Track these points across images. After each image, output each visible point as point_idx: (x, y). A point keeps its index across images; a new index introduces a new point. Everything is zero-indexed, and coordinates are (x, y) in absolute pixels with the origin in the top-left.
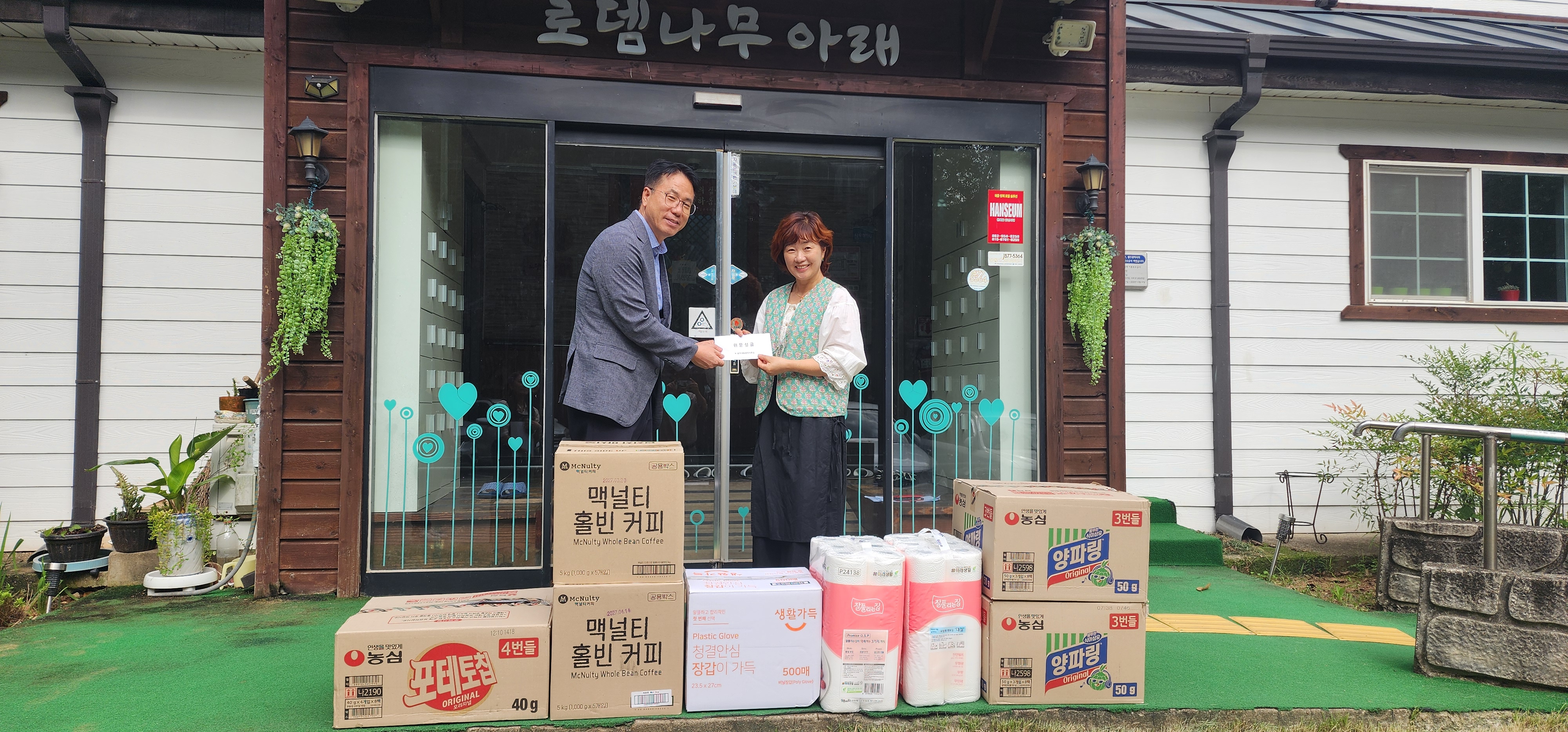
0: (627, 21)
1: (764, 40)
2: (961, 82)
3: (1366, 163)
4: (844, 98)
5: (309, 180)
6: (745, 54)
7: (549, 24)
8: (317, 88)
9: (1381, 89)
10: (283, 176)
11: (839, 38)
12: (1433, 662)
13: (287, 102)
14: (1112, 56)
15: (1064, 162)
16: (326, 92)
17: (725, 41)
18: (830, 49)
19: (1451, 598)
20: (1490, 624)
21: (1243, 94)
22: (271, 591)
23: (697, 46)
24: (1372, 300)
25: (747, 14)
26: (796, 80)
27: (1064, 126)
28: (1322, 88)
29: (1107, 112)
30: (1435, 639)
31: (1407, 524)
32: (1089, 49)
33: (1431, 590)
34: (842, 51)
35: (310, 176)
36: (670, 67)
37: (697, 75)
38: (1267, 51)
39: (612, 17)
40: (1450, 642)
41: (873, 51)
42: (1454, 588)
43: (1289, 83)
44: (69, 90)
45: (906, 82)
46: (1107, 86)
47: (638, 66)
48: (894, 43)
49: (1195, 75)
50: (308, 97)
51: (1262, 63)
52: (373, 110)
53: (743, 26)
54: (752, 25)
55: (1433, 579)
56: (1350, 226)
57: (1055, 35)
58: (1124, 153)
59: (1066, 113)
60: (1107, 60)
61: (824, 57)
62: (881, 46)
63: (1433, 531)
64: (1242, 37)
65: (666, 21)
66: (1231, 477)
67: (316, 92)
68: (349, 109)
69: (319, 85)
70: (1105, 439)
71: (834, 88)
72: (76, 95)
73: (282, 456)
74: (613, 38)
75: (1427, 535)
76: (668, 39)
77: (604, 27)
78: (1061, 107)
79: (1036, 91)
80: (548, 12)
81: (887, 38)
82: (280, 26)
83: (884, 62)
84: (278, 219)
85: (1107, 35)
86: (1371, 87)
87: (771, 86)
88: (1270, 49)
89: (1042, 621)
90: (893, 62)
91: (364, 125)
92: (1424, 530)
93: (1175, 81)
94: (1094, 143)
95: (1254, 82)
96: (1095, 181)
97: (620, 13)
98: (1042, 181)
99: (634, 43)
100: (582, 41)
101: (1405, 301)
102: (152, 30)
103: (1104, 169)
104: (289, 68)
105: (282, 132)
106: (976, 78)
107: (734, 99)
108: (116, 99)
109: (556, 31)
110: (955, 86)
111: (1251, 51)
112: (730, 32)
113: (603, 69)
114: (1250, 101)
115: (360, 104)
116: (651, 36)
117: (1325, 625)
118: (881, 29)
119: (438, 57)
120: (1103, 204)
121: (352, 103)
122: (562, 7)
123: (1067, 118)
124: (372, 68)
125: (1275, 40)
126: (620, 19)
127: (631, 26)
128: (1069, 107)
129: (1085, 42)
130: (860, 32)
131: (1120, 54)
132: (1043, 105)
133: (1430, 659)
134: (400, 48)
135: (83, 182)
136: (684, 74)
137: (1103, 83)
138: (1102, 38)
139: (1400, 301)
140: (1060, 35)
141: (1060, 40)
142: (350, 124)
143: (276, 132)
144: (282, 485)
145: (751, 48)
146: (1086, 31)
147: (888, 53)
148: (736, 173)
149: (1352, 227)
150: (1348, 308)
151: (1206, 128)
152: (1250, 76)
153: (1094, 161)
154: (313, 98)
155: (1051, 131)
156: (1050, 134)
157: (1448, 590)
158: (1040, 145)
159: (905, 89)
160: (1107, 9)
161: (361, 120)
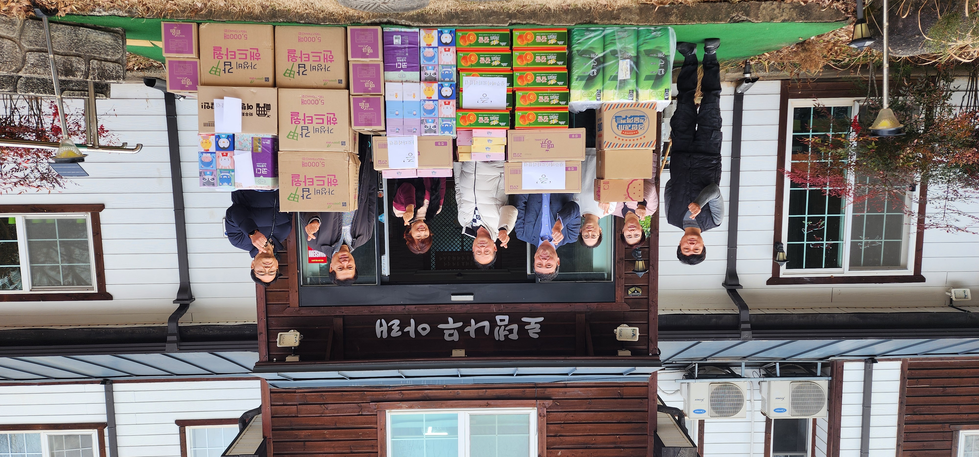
0: (504, 330)
1: (441, 326)
2: (344, 314)
3: (96, 291)
6: (450, 320)
7: (539, 326)
10: (650, 251)
11: (406, 330)
12: (118, 35)
13: (649, 284)
14: (265, 334)
15: (288, 278)
16: (633, 289)
17: (460, 324)
18: (409, 325)
20: (93, 55)
21: (177, 322)
23: (473, 321)
24: (86, 215)
25: (450, 337)
26: (426, 309)
27: (289, 296)
29: (266, 304)
30: (119, 46)
31: (100, 97)
32: (279, 334)
34: (404, 324)
35: (640, 252)
36: (485, 311)
37: (472, 308)
39: (511, 331)
40: (111, 45)
41: (389, 325)
43: (152, 329)
44: (740, 287)
45: (372, 312)
46: (267, 317)
47: (499, 310)
48: (378, 329)
49: (206, 330)
50: (640, 287)
51: (169, 338)
52: (614, 283)
53: (451, 332)
54: (447, 333)
57: (298, 339)
59: (289, 302)
60: (268, 330)
61: (412, 321)
62: (385, 328)
63: (85, 93)
64: (182, 350)
65: (487, 331)
66: (167, 116)
67: (637, 289)
68: (624, 283)
69: (636, 292)
71: (407, 306)
72: (738, 285)
74: (511, 322)
76: (486, 324)
77: (515, 327)
78: (291, 305)
79: (305, 312)
80: (539, 331)
81: (382, 332)
83: (383, 320)
85: (268, 342)
87: (438, 305)
88: (165, 346)
90: (379, 321)
91: (617, 276)
93: (217, 327)
94: (273, 289)
95: (173, 328)
97: (507, 333)
98: (299, 269)
99: (501, 320)
100: (524, 319)
101: (65, 215)
102: (706, 314)
104: (648, 299)
105: (651, 270)
106: (337, 316)
107: (454, 298)
108: (723, 284)
109: (536, 323)
110: (347, 312)
111: (176, 344)
112: (457, 329)
113: (515, 307)
114: (173, 319)
115: (619, 285)
116: (493, 325)
118: (385, 335)
119: (587, 308)
121: (622, 285)
122: (534, 334)
123: (288, 299)
124: (614, 301)
126: (507, 330)
127: (503, 327)
128: (287, 306)
129: (282, 337)
130: (396, 333)
131: (261, 334)
132: (300, 306)
133: (120, 36)
134: (603, 311)
135: (736, 247)
136: (478, 308)
137: (269, 318)
138: (271, 341)
139: (68, 215)
140: (295, 339)
141: (295, 337)
142: (623, 276)
143: (653, 270)
145: (447, 322)
146: (282, 342)
147: (381, 325)
149: (102, 255)
150: (101, 211)
151: (194, 304)
152: (176, 331)
154: (637, 286)
155: (296, 293)
156: (297, 291)
157: (114, 71)
158: (301, 286)
159: (372, 309)
160: (269, 355)
161: (619, 278)
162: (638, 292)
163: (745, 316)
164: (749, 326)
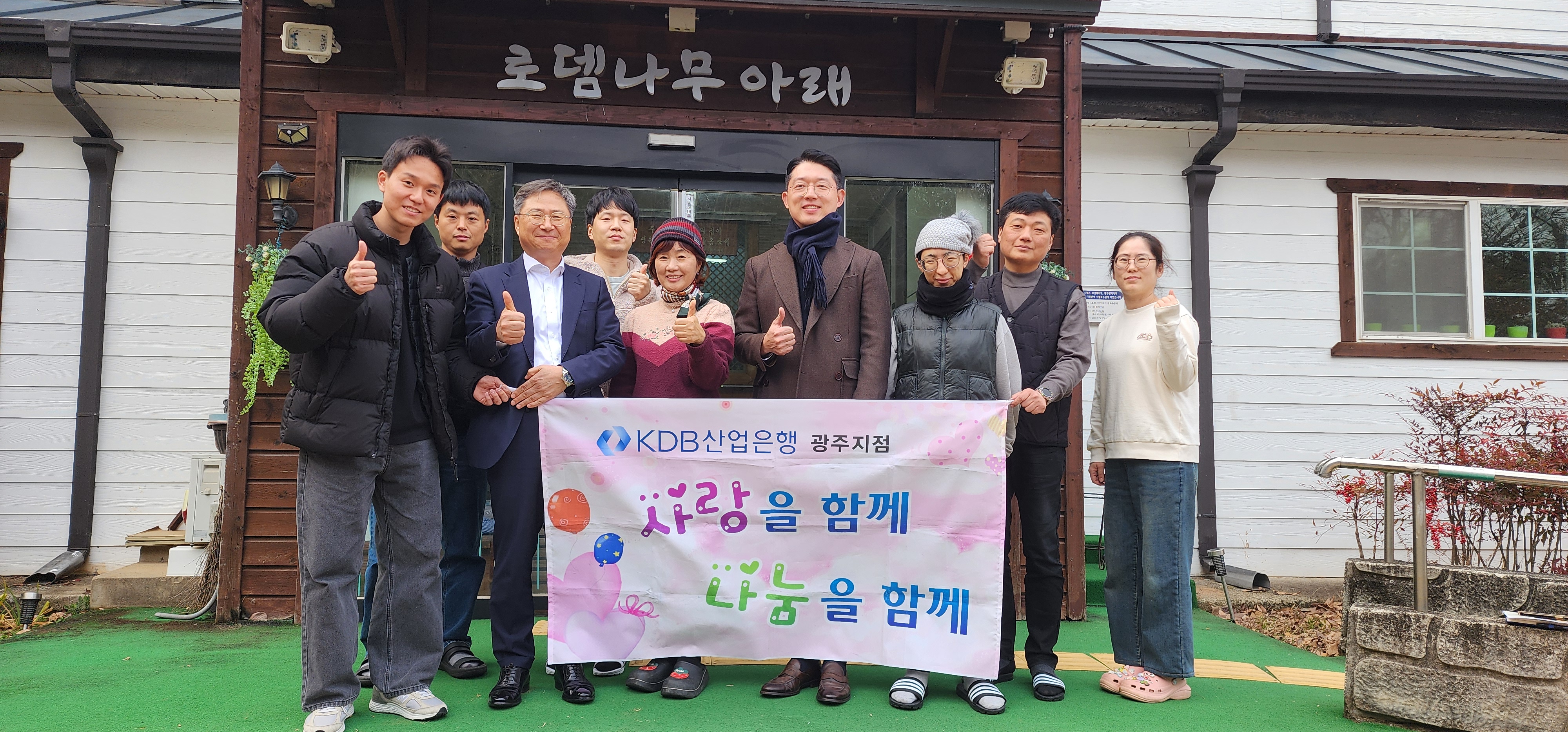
0: (583, 67)
1: (718, 83)
2: (913, 121)
3: (1356, 197)
4: (796, 137)
5: (276, 222)
6: (698, 96)
7: (509, 70)
8: (288, 134)
9: (1365, 122)
10: (254, 219)
11: (791, 80)
12: (1361, 707)
13: (260, 149)
14: (1067, 93)
16: (296, 138)
17: (678, 85)
18: (782, 90)
19: (1377, 640)
20: (1419, 668)
21: (1219, 129)
22: (232, 616)
23: (651, 89)
24: (1365, 337)
25: (700, 58)
26: (749, 120)
27: (1018, 163)
28: (1302, 122)
29: (1062, 148)
30: (1362, 682)
31: (1368, 565)
32: (1041, 86)
33: (1357, 630)
34: (795, 91)
35: (277, 217)
36: (624, 110)
37: (652, 117)
38: (1242, 85)
39: (569, 63)
40: (1378, 686)
41: (824, 92)
42: (1381, 630)
43: (1267, 117)
44: (77, 140)
45: (858, 121)
46: (1062, 122)
47: (593, 109)
48: (846, 84)
49: (1168, 111)
50: (280, 143)
51: (1237, 98)
52: (340, 155)
53: (696, 70)
54: (706, 69)
55: (1359, 620)
57: (1006, 73)
58: (1080, 188)
59: (1021, 150)
60: (1062, 96)
61: (776, 98)
62: (833, 87)
63: (1395, 573)
64: (1218, 72)
65: (621, 67)
66: (1215, 517)
67: (286, 139)
68: (317, 154)
69: (289, 132)
71: (786, 128)
72: (84, 144)
73: (247, 486)
74: (569, 83)
75: (1390, 578)
76: (623, 83)
77: (560, 72)
78: (1014, 144)
79: (990, 128)
80: (507, 60)
81: (839, 79)
82: (255, 77)
83: (836, 103)
84: (248, 259)
85: (1062, 72)
86: (1352, 121)
87: (724, 128)
90: (844, 103)
91: (332, 169)
92: (1385, 572)
93: (1148, 117)
94: (1047, 178)
95: (1229, 117)
97: (577, 60)
99: (590, 87)
100: (539, 86)
101: (1400, 338)
102: (153, 84)
104: (263, 116)
105: (255, 178)
106: (928, 117)
107: (688, 140)
108: (121, 149)
109: (515, 77)
110: (906, 124)
111: (1226, 86)
112: (684, 75)
113: (560, 113)
114: (1226, 135)
115: (329, 149)
116: (607, 80)
117: (1272, 669)
118: (833, 71)
119: (402, 104)
121: (320, 148)
122: (520, 54)
123: (1021, 156)
124: (340, 115)
125: (1250, 74)
126: (576, 65)
127: (587, 71)
128: (1023, 144)
129: (1036, 80)
130: (811, 74)
131: (1076, 90)
132: (997, 142)
133: (1357, 704)
134: (366, 95)
135: (89, 226)
136: (639, 117)
137: (1058, 119)
138: (1058, 75)
139: (1395, 338)
140: (1011, 73)
141: (1011, 78)
142: (317, 169)
143: (249, 177)
144: (246, 514)
145: (704, 90)
146: (1038, 68)
147: (840, 93)
148: (690, 211)
149: (1341, 261)
150: (1338, 345)
151: (1187, 163)
152: (1224, 111)
154: (285, 144)
155: (1004, 167)
156: (1003, 171)
157: (1374, 632)
158: (994, 181)
159: (857, 128)
160: (1062, 46)
161: (328, 164)
162: (285, 132)
163: (63, 75)
164: (52, 52)
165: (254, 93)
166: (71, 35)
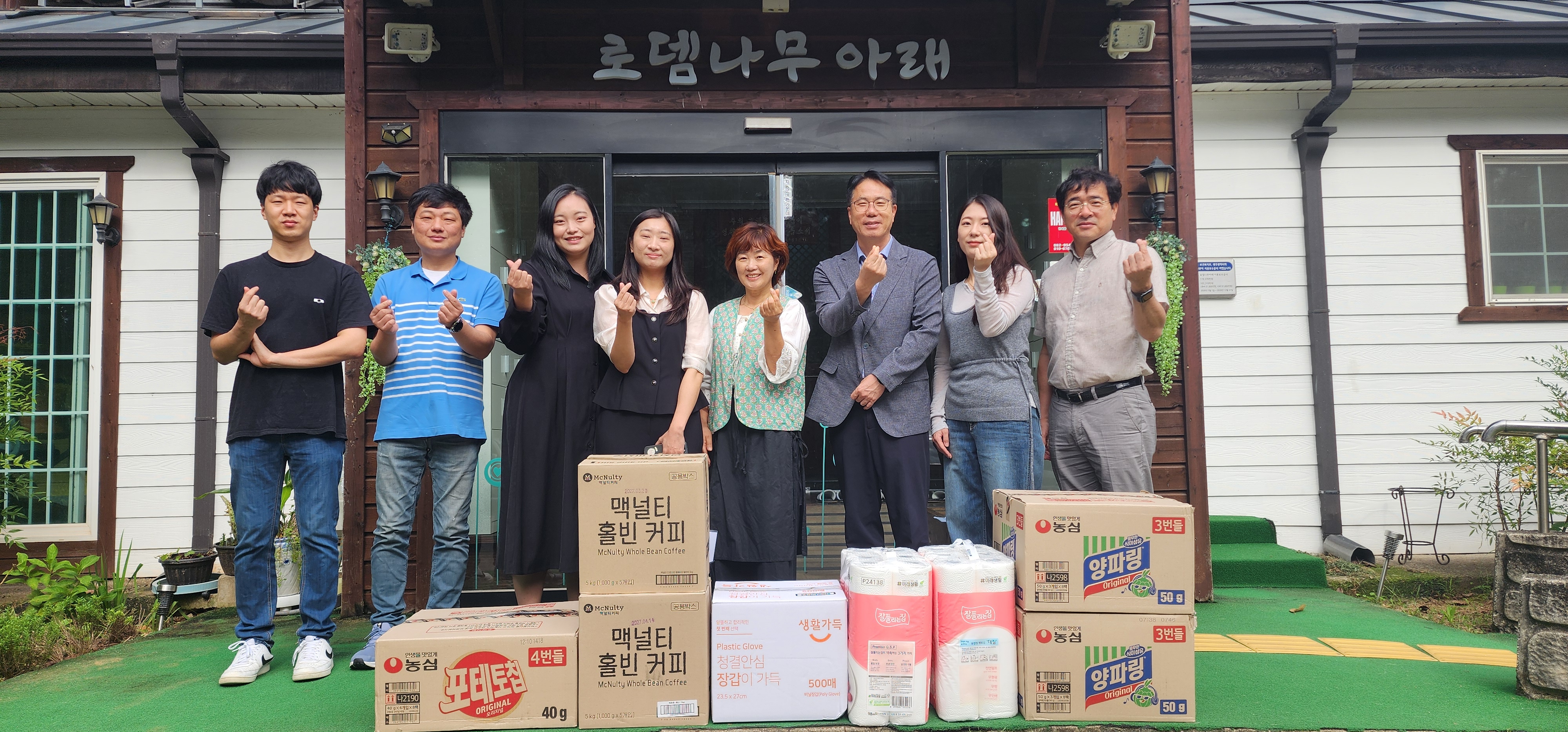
0: (678, 53)
1: (813, 63)
2: (1015, 91)
3: (1479, 154)
4: (895, 114)
5: (385, 221)
6: (794, 77)
7: (604, 60)
8: (392, 134)
9: (1489, 74)
10: (363, 219)
11: (888, 55)
12: (1536, 683)
13: (366, 150)
14: (1176, 55)
15: (1128, 167)
16: (400, 139)
17: (773, 67)
18: (879, 67)
19: (1553, 612)
21: (1332, 88)
22: (356, 611)
23: (747, 74)
24: (1494, 301)
25: (795, 38)
26: (845, 100)
27: (1127, 130)
28: (1421, 76)
29: (1172, 113)
30: (1537, 657)
31: (1522, 537)
32: (1150, 48)
33: (1530, 603)
34: (891, 68)
35: (386, 217)
36: (720, 95)
37: (747, 101)
38: (1356, 41)
39: (664, 50)
40: (1554, 661)
41: (922, 67)
42: (1556, 601)
43: (1384, 73)
44: (186, 151)
45: (957, 94)
46: (1171, 86)
47: (689, 96)
48: (945, 57)
49: (1278, 71)
50: (384, 144)
51: (1351, 54)
52: (443, 152)
53: (791, 51)
54: (801, 49)
55: (1532, 592)
56: (1464, 222)
57: (1112, 38)
58: (1192, 154)
59: (1128, 116)
60: (1170, 60)
61: (874, 75)
62: (931, 60)
63: (1552, 544)
64: (1329, 29)
65: (716, 51)
66: (1338, 493)
67: (391, 139)
68: (420, 153)
69: (393, 132)
70: (1183, 453)
71: (884, 105)
72: (193, 156)
73: (365, 482)
74: (665, 70)
75: (1546, 549)
76: (718, 68)
77: (656, 59)
78: (1122, 111)
79: (1096, 96)
80: (602, 50)
81: (937, 52)
82: (359, 80)
83: (935, 76)
84: (358, 259)
85: (1169, 34)
86: (1477, 72)
87: (820, 108)
88: (1360, 38)
89: (1080, 634)
90: (943, 75)
91: (435, 166)
92: (1541, 543)
93: (1255, 78)
94: (1159, 145)
95: (1344, 75)
96: (1161, 184)
97: (672, 46)
99: (686, 74)
100: (635, 75)
101: (1532, 300)
102: (256, 93)
103: (1171, 172)
104: (367, 118)
105: (361, 178)
106: (1030, 86)
107: (784, 123)
108: (228, 159)
109: (611, 67)
110: (1009, 95)
111: (1339, 42)
112: (778, 56)
113: (657, 102)
114: (1340, 94)
115: (431, 147)
116: (702, 66)
117: (1426, 647)
118: (931, 44)
119: (501, 99)
120: (1172, 208)
121: (423, 147)
122: (615, 43)
123: (1130, 123)
124: (441, 113)
125: (1364, 29)
126: (671, 52)
127: (682, 58)
128: (1131, 110)
129: (1144, 43)
130: (909, 48)
131: (1184, 52)
132: (1103, 110)
133: (1532, 680)
134: (466, 93)
135: (200, 235)
136: (734, 101)
137: (1167, 83)
138: (1166, 37)
139: (1527, 300)
140: (1118, 37)
141: (1117, 43)
142: (422, 167)
143: (356, 178)
144: (365, 510)
145: (799, 71)
146: (1145, 31)
147: (939, 67)
148: (788, 195)
149: (1467, 223)
150: (1466, 310)
151: (1297, 125)
152: (1338, 68)
153: (1158, 164)
154: (389, 144)
155: (1112, 135)
156: (1111, 139)
158: (1101, 151)
159: (957, 102)
160: (1169, 8)
161: (432, 163)
162: (389, 132)
163: (170, 87)
164: (161, 65)
165: (358, 95)
166: (178, 49)
